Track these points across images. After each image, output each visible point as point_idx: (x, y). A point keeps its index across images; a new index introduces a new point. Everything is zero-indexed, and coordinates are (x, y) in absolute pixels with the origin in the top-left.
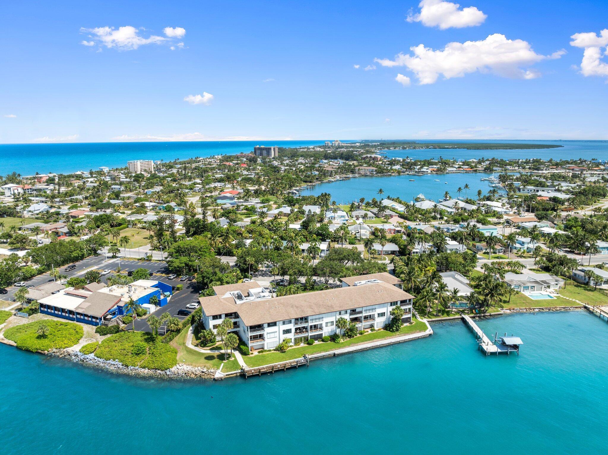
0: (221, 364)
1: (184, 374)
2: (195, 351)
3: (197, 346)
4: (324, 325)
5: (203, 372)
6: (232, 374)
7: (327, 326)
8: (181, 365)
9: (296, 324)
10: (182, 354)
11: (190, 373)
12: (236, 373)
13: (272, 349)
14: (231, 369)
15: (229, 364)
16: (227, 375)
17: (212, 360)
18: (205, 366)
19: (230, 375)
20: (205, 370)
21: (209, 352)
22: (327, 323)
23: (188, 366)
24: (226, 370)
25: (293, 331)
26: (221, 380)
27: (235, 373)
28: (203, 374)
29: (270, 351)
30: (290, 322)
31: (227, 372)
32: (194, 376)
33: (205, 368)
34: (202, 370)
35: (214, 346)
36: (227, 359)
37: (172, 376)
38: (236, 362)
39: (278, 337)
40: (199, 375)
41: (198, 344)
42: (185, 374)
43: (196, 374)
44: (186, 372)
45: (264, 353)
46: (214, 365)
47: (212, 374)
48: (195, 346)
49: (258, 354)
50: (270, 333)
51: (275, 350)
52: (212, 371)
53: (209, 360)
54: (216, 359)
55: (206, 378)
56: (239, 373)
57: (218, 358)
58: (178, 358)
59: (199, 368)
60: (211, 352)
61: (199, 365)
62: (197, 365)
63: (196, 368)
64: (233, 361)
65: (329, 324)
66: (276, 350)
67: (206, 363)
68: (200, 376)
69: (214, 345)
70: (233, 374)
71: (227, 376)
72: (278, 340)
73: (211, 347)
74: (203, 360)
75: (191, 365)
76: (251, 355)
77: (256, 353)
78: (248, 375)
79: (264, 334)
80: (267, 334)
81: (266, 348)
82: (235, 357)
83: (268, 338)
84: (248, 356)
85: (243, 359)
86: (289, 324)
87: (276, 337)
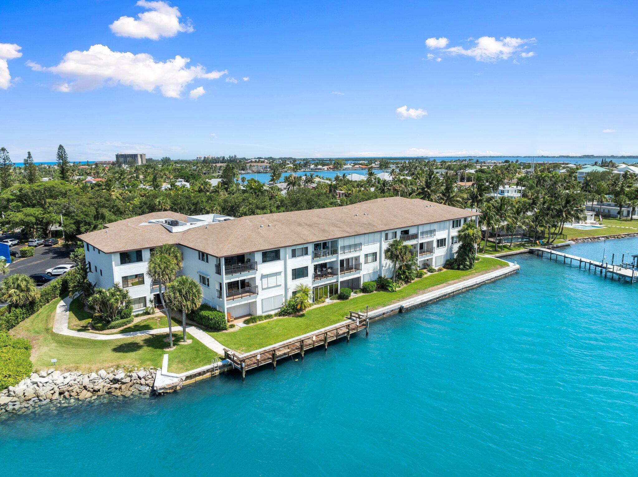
0: (161, 355)
1: (56, 396)
2: (83, 340)
3: (84, 329)
4: (362, 260)
5: (115, 381)
6: (200, 374)
7: (366, 262)
8: (44, 374)
9: (316, 255)
10: (45, 349)
11: (76, 388)
12: (212, 370)
13: (273, 313)
14: (194, 363)
15: (183, 353)
16: (188, 378)
17: (133, 350)
18: (118, 367)
19: (195, 376)
20: (120, 375)
21: (120, 336)
22: (366, 256)
23: (67, 374)
24: (181, 366)
25: (311, 271)
26: (174, 391)
27: (208, 371)
28: (117, 386)
29: (269, 316)
30: (305, 252)
31: (187, 370)
32: (89, 394)
33: (120, 371)
34: (111, 376)
35: (129, 325)
36: (174, 345)
37: (17, 407)
38: (198, 347)
39: (283, 285)
40: (106, 389)
41: (86, 327)
42: (60, 394)
43: (96, 388)
44: (64, 388)
45: (259, 322)
46: (142, 361)
47: (143, 381)
48: (79, 330)
49: (245, 325)
50: (267, 276)
51: (280, 314)
52: (142, 374)
53: (127, 352)
54: (145, 348)
55: (128, 394)
56: (220, 367)
57: (148, 346)
58: (33, 359)
59: (103, 373)
60: (124, 337)
61: (98, 365)
62: (94, 367)
63: (94, 375)
64: (191, 347)
65: (370, 258)
66: (283, 313)
67: (119, 358)
68: (109, 393)
69: (129, 322)
70: (204, 372)
71: (189, 382)
72: (283, 293)
73: (122, 328)
74: (109, 355)
75: (76, 369)
76: (230, 330)
77: (240, 324)
78: (247, 369)
79: (255, 277)
80: (261, 279)
81: (259, 313)
82: (194, 337)
83: (263, 289)
84: (223, 331)
85: (215, 339)
86: (303, 255)
87: (280, 285)
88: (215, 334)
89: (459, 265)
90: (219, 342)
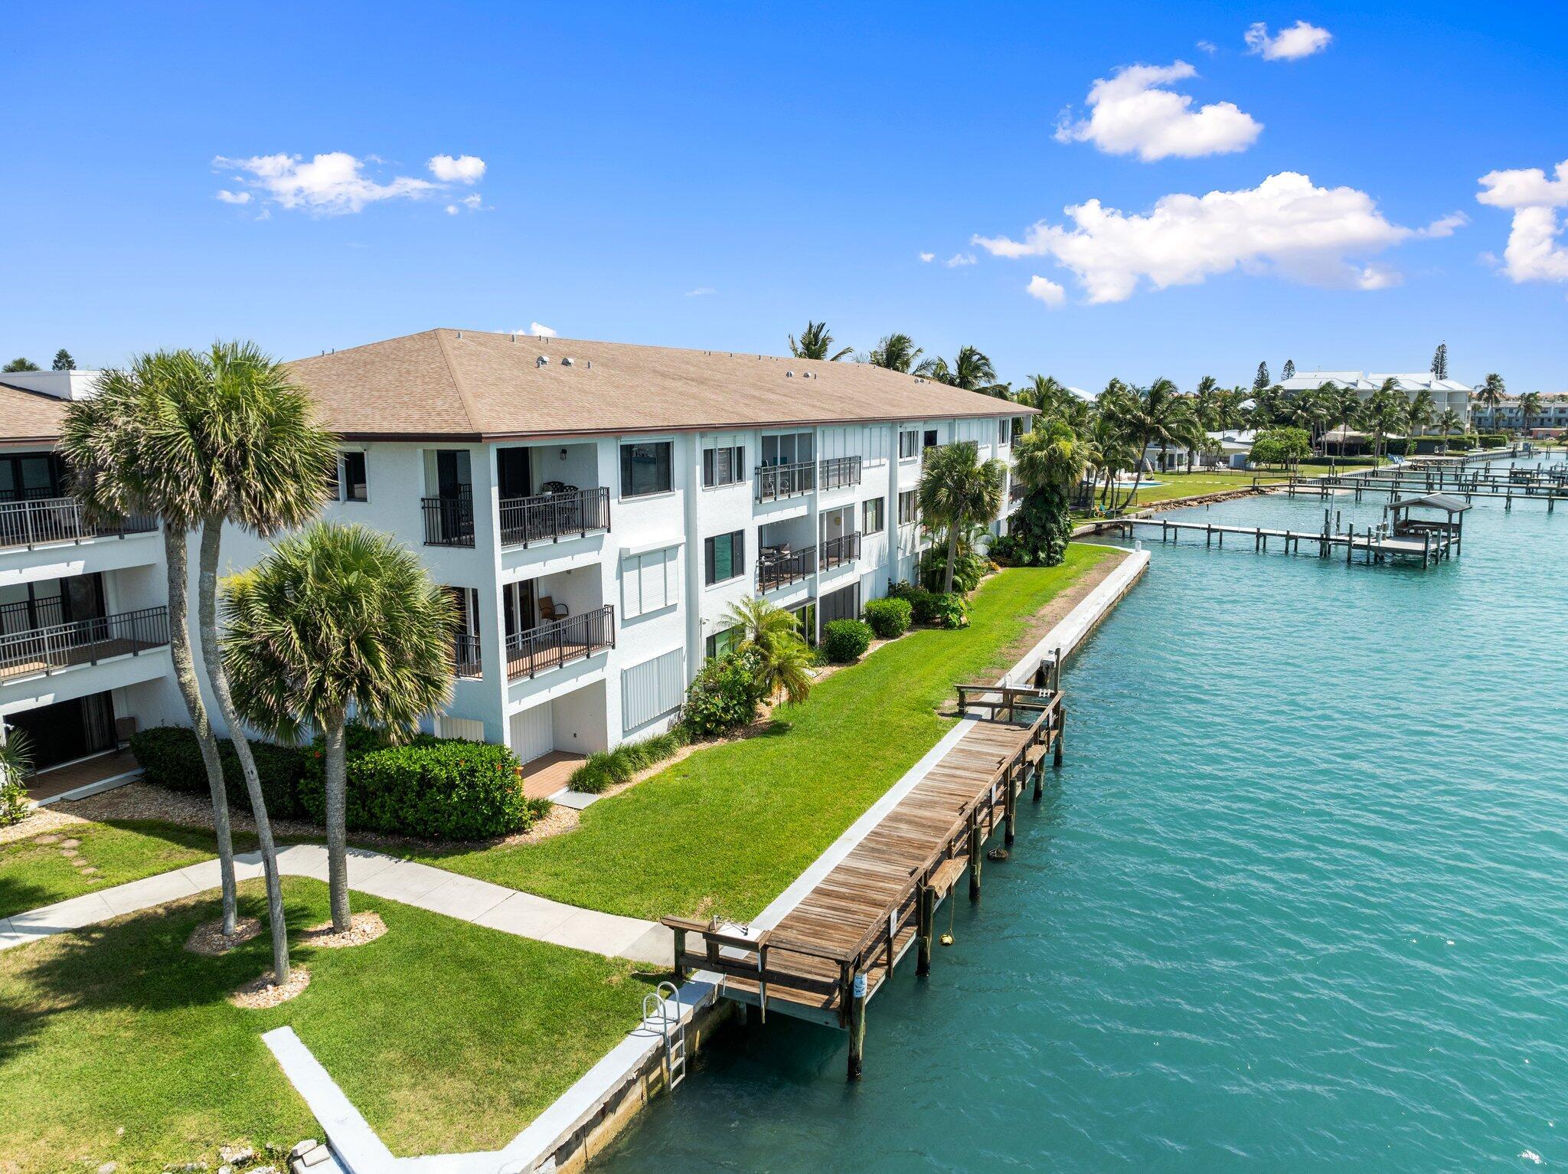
0: (244, 1049)
4: (858, 522)
7: (865, 531)
9: (765, 486)
22: (865, 507)
25: (751, 553)
30: (737, 466)
38: (451, 940)
39: (683, 608)
45: (639, 778)
49: (586, 800)
50: (639, 561)
65: (871, 518)
72: (684, 642)
76: (538, 832)
77: (561, 792)
79: (599, 565)
80: (620, 577)
81: (615, 739)
82: (376, 898)
83: (626, 623)
84: (508, 840)
85: (507, 885)
86: (731, 481)
87: (673, 608)
88: (475, 857)
89: (1034, 552)
90: (549, 897)
